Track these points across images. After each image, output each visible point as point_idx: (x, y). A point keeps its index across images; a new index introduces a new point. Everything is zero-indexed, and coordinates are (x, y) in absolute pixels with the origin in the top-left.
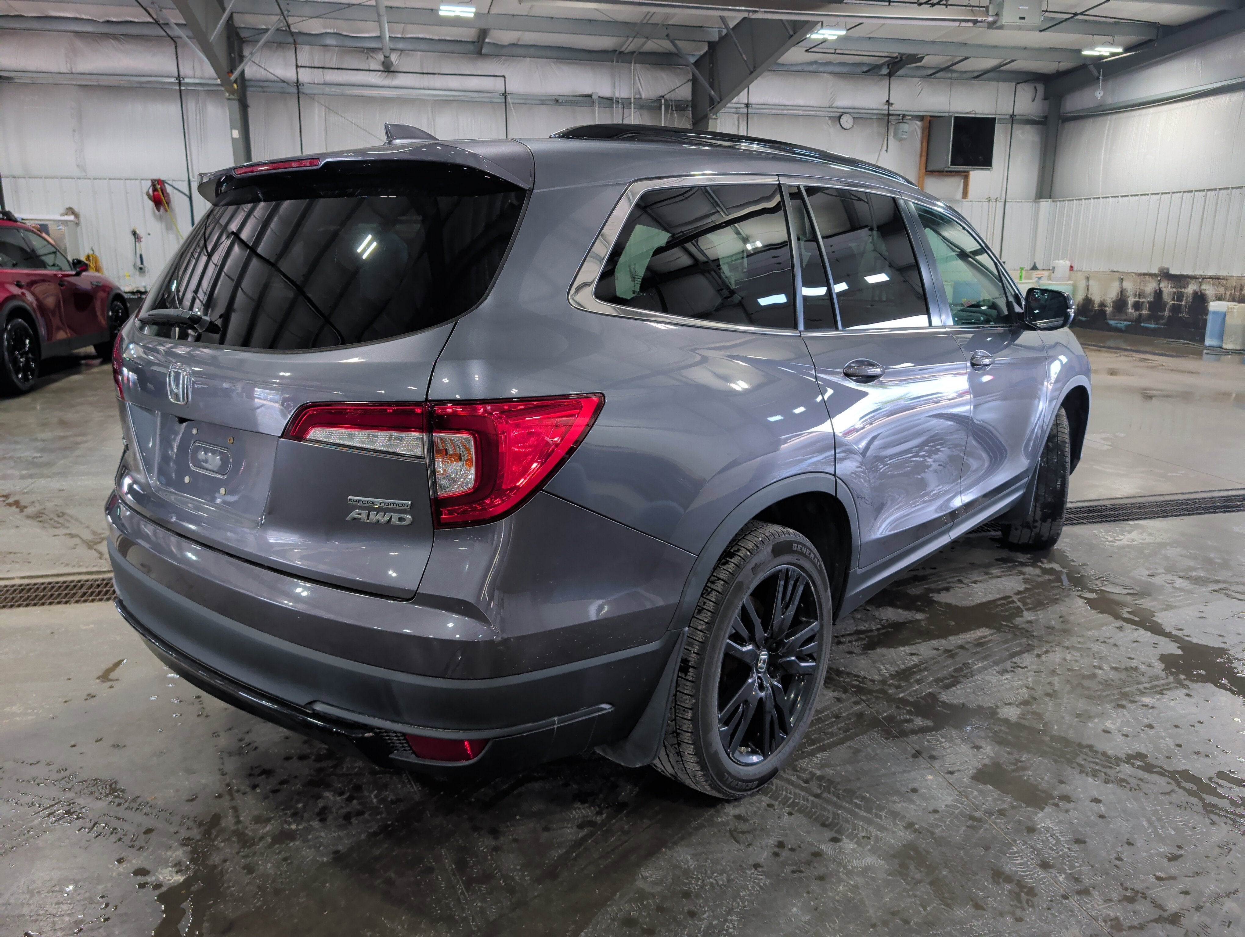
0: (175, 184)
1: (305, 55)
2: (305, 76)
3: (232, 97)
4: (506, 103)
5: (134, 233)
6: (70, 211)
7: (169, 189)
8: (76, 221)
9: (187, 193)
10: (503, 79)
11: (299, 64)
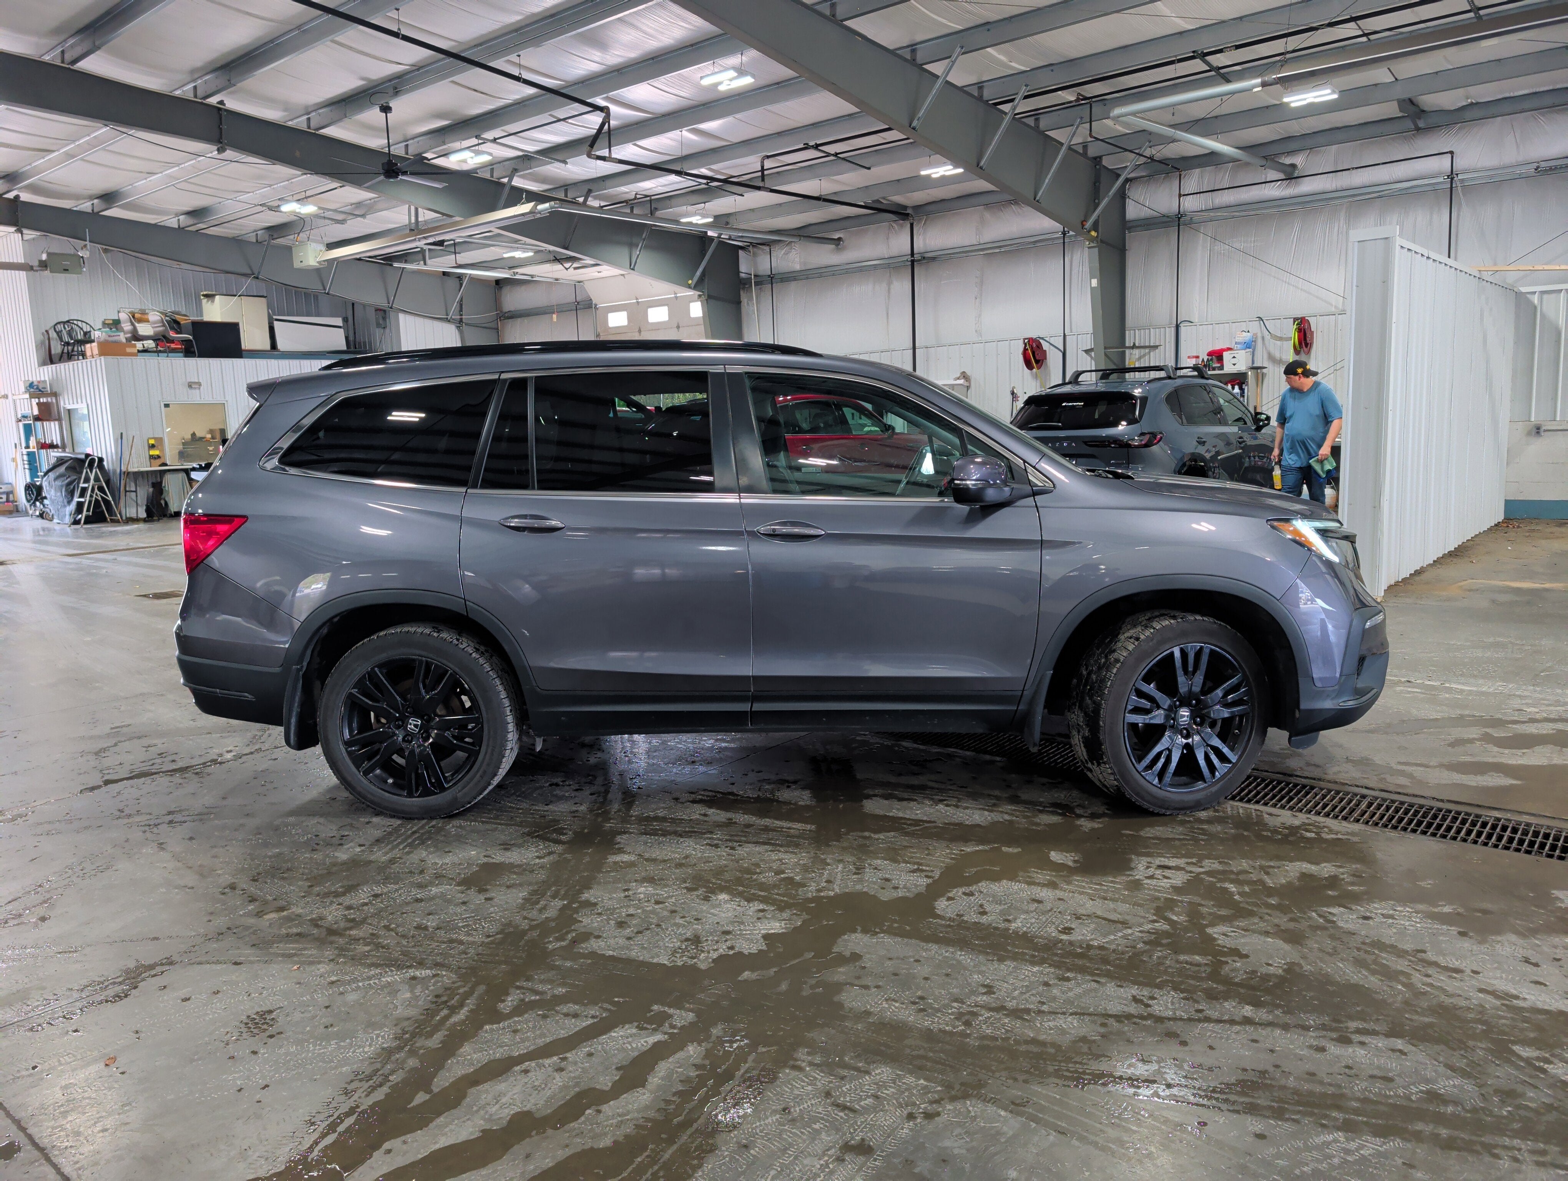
0: (1052, 341)
1: (1193, 180)
2: (1190, 204)
3: (1092, 245)
4: (1451, 188)
5: (1013, 393)
6: (964, 376)
7: (1045, 346)
8: (966, 384)
9: (1062, 348)
10: (1450, 155)
11: (1182, 193)
